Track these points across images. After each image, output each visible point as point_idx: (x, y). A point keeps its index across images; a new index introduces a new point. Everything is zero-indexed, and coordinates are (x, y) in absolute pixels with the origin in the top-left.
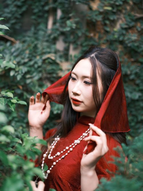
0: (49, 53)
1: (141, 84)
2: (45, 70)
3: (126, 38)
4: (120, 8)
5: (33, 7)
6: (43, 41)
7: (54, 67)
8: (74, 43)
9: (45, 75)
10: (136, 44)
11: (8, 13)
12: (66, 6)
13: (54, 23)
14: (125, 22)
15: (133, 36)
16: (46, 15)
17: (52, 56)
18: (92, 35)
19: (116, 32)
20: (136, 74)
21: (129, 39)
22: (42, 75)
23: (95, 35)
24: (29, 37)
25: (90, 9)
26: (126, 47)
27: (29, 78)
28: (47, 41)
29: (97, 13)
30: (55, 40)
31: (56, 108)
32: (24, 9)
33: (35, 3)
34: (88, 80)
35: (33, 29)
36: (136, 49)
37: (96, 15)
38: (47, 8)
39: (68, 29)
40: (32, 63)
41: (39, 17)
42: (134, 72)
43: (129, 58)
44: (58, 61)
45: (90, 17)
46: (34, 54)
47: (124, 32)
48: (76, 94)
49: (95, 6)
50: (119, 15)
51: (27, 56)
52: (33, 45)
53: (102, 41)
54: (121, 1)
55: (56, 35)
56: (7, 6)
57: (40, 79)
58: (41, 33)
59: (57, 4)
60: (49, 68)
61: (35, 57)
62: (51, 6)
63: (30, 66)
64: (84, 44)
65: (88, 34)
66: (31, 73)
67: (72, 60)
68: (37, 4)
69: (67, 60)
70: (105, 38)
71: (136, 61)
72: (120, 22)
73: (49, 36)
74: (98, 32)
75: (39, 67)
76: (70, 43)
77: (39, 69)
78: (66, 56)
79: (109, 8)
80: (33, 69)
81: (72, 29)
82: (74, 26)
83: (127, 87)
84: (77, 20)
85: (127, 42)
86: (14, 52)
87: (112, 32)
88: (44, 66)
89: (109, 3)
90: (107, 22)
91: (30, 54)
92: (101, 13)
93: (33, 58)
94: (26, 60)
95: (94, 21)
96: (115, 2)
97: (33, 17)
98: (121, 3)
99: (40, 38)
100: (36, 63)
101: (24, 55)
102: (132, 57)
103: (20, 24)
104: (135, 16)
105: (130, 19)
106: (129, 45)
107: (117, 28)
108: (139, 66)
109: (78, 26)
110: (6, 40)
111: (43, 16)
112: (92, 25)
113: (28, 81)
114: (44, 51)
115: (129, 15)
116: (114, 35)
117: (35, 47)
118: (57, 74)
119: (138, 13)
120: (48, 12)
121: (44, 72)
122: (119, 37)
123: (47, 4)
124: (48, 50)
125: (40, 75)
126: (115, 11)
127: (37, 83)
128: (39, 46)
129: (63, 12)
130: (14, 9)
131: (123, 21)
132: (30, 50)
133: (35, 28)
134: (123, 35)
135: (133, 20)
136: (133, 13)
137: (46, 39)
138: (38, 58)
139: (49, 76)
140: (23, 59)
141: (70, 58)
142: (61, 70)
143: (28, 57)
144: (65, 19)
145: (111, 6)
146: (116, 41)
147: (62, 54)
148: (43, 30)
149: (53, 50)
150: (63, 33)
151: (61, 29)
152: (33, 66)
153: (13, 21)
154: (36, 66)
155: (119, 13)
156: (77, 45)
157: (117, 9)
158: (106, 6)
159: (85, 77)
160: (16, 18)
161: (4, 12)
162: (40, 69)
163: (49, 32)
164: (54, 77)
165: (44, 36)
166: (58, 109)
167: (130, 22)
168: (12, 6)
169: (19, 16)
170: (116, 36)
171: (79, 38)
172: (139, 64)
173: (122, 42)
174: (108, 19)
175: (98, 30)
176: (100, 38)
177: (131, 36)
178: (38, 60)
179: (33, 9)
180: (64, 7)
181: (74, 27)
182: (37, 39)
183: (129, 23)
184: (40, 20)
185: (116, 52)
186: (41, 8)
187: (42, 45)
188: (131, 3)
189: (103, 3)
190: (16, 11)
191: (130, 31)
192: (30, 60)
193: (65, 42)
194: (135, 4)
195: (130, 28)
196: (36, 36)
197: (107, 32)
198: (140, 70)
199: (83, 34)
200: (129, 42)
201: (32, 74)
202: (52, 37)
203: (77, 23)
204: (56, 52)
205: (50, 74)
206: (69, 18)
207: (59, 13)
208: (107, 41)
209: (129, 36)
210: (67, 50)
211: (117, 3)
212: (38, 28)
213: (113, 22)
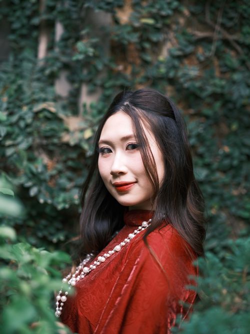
0: (45, 100)
1: (207, 155)
2: (39, 132)
3: (180, 73)
4: (168, 21)
5: (12, 19)
6: (33, 80)
7: (54, 126)
8: (90, 82)
9: (38, 141)
10: (198, 84)
12: (75, 16)
13: (50, 48)
14: (178, 46)
16: (35, 34)
17: (51, 107)
18: (121, 68)
19: (161, 62)
20: (199, 136)
22: (34, 140)
23: (125, 69)
24: (5, 72)
25: (116, 21)
27: (9, 146)
28: (38, 80)
29: (129, 29)
30: (52, 78)
31: (60, 199)
33: (15, 11)
35: (11, 58)
36: (198, 93)
37: (129, 33)
38: (36, 21)
39: (80, 57)
40: (14, 119)
41: (23, 36)
42: (194, 133)
43: (185, 108)
44: (61, 115)
45: (117, 35)
46: (18, 103)
47: (176, 63)
49: (124, 17)
50: (167, 33)
51: (5, 106)
52: (14, 87)
53: (138, 79)
54: (169, 8)
55: (55, 69)
57: (30, 149)
58: (27, 65)
59: (55, 13)
60: (45, 127)
61: (20, 107)
62: (44, 17)
63: (11, 125)
64: (108, 84)
65: (113, 66)
66: (14, 136)
67: (85, 112)
68: (18, 13)
69: (75, 113)
70: (143, 74)
71: (198, 114)
72: (168, 45)
73: (42, 70)
74: (131, 63)
75: (27, 126)
76: (81, 82)
77: (27, 131)
78: (73, 106)
79: (150, 21)
80: (17, 130)
84: (94, 40)
85: (182, 80)
87: (156, 63)
88: (38, 123)
89: (149, 13)
90: (147, 45)
91: (9, 103)
92: (135, 30)
93: (16, 110)
95: (125, 42)
96: (159, 10)
97: (12, 37)
98: (170, 12)
99: (26, 74)
100: (21, 118)
102: (190, 107)
104: (193, 35)
105: (186, 40)
106: (186, 85)
107: (164, 56)
108: (202, 123)
109: (98, 53)
111: (30, 35)
112: (119, 50)
113: (9, 152)
114: (36, 97)
115: (184, 34)
116: (158, 67)
117: (19, 90)
118: (60, 138)
119: (198, 30)
120: (37, 28)
121: (36, 135)
122: (168, 72)
123: (36, 13)
124: (43, 95)
125: (30, 139)
126: (159, 25)
127: (24, 155)
128: (25, 88)
129: (66, 27)
131: (173, 45)
132: (10, 96)
133: (16, 58)
135: (191, 43)
136: (189, 31)
137: (36, 76)
138: (25, 109)
139: (45, 142)
141: (81, 110)
142: (67, 130)
143: (7, 109)
144: (71, 41)
145: (152, 16)
146: (161, 78)
147: (65, 102)
148: (29, 61)
149: (50, 97)
150: (66, 66)
151: (64, 59)
152: (16, 124)
154: (22, 124)
155: (166, 29)
156: (95, 85)
157: (163, 23)
158: (144, 17)
162: (29, 130)
163: (41, 64)
164: (54, 144)
165: (32, 71)
166: (65, 201)
167: (186, 46)
170: (163, 70)
171: (98, 72)
172: (203, 119)
173: (172, 81)
174: (148, 40)
175: (131, 60)
176: (134, 74)
177: (189, 69)
178: (26, 114)
179: (11, 23)
180: (69, 18)
182: (20, 76)
183: (183, 48)
184: (23, 43)
186: (25, 21)
187: (31, 88)
188: (186, 12)
189: (139, 12)
191: (186, 62)
192: (11, 114)
193: (71, 81)
194: (193, 14)
195: (186, 56)
196: (18, 70)
197: (146, 63)
198: (205, 129)
199: (105, 66)
200: (186, 81)
201: (15, 139)
202: (47, 72)
203: (94, 46)
204: (56, 99)
205: (47, 138)
207: (59, 30)
208: (147, 78)
209: (186, 71)
210: (75, 95)
211: (163, 13)
212: (20, 57)
213: (157, 46)
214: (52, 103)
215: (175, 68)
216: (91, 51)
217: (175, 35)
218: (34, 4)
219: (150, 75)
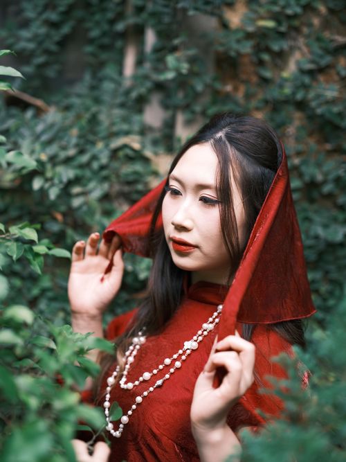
0: (127, 133)
2: (118, 176)
3: (311, 95)
4: (296, 23)
5: (88, 25)
6: (112, 106)
7: (138, 167)
8: (187, 107)
9: (117, 188)
10: (336, 109)
11: (29, 40)
12: (167, 19)
13: (139, 62)
14: (309, 56)
15: (328, 89)
16: (119, 44)
17: (135, 142)
18: (229, 88)
19: (286, 80)
20: (338, 180)
21: (318, 96)
22: (111, 186)
23: (236, 89)
24: (79, 96)
25: (225, 25)
26: (312, 117)
27: (78, 195)
28: (122, 105)
29: (240, 35)
30: (140, 103)
31: (143, 266)
32: (66, 29)
33: (93, 14)
34: (209, 193)
35: (87, 77)
36: (337, 121)
37: (238, 41)
38: (120, 27)
39: (170, 75)
40: (85, 158)
41: (103, 48)
42: (331, 177)
43: (319, 142)
44: (148, 153)
45: (222, 45)
46: (91, 137)
47: (307, 80)
48: (181, 228)
49: (235, 18)
51: (74, 141)
52: (87, 116)
53: (254, 103)
54: (298, 5)
55: (143, 90)
56: (25, 24)
57: (106, 197)
58: (108, 86)
59: (144, 15)
60: (127, 169)
61: (93, 143)
62: (131, 20)
63: (81, 167)
64: (210, 111)
65: (218, 86)
66: (84, 181)
68: (98, 17)
69: (170, 149)
70: (261, 96)
71: (338, 151)
72: (297, 56)
73: (127, 92)
74: (243, 82)
75: (102, 168)
76: (176, 108)
77: (102, 174)
78: (167, 139)
79: (270, 24)
80: (88, 173)
81: (179, 74)
82: (185, 68)
83: (316, 212)
84: (192, 52)
85: (313, 104)
86: (43, 132)
87: (278, 81)
88: (115, 164)
89: (269, 12)
90: (266, 57)
91: (80, 137)
92: (249, 36)
93: (88, 147)
94: (72, 152)
95: (233, 54)
96: (284, 7)
97: (89, 49)
98: (298, 10)
99: (106, 98)
100: (94, 158)
101: (66, 139)
102: (326, 140)
103: (56, 67)
104: (332, 41)
105: (321, 48)
106: (319, 111)
107: (290, 70)
108: (344, 163)
109: (196, 69)
110: (25, 106)
111: (112, 47)
112: (228, 65)
113: (76, 202)
114: (115, 129)
115: (319, 39)
116: (281, 87)
117: (94, 120)
118: (146, 184)
119: (339, 33)
120: (123, 35)
121: (114, 179)
122: (294, 94)
123: (120, 16)
124: (125, 127)
125: (106, 186)
126: (283, 29)
127: (98, 208)
128: (103, 117)
129: (160, 34)
130: (43, 30)
131: (303, 55)
132: (81, 129)
133: (94, 75)
134: (306, 87)
135: (327, 51)
136: (327, 35)
137: (119, 100)
138: (100, 145)
139: (126, 189)
140: (64, 148)
142: (156, 174)
143: (77, 145)
144: (162, 53)
145: (275, 17)
146: (286, 101)
147: (157, 135)
148: (112, 80)
149: (136, 128)
150: (160, 87)
151: (155, 77)
152: (87, 165)
153: (40, 60)
154: (95, 165)
155: (293, 34)
156: (193, 112)
157: (289, 26)
158: (262, 18)
159: (201, 187)
160: (47, 52)
161: (19, 39)
162: (105, 173)
163: (127, 83)
164: (138, 192)
165: (114, 94)
167: (321, 57)
168: (38, 23)
169: (53, 48)
170: (287, 91)
171: (197, 95)
172: (344, 157)
173: (301, 105)
174: (268, 50)
175: (244, 77)
176: (248, 96)
177: (325, 89)
178: (101, 151)
179: (88, 30)
180: (160, 22)
181: (184, 71)
182: (97, 101)
183: (317, 59)
184: (104, 56)
185: (288, 127)
186: (106, 27)
187: (108, 116)
188: (322, 9)
189: (255, 12)
190: (48, 36)
191: (321, 78)
192: (82, 152)
193: (165, 106)
194: (331, 11)
195: (321, 70)
196: (96, 93)
197: (265, 81)
199: (207, 86)
200: (320, 105)
201: (84, 185)
202: (134, 95)
203: (192, 61)
204: (144, 131)
206: (174, 49)
207: (150, 38)
208: (266, 102)
209: (320, 91)
210: (170, 125)
211: (289, 12)
212: (100, 74)
213: (281, 57)
214: (137, 138)
217: (306, 41)
218: (118, 4)
219: (269, 97)
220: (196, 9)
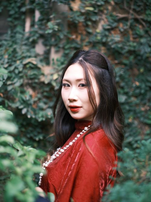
0: (30, 57)
1: (126, 87)
2: (26, 76)
3: (109, 39)
4: (102, 8)
5: (9, 8)
6: (22, 45)
7: (35, 72)
8: (56, 45)
9: (26, 81)
10: (120, 46)
12: (46, 7)
13: (32, 25)
14: (108, 23)
15: (116, 37)
16: (23, 17)
17: (34, 61)
18: (74, 37)
19: (98, 33)
20: (121, 76)
22: (24, 81)
23: (77, 37)
24: (6, 40)
25: (71, 9)
27: (10, 85)
28: (26, 45)
29: (79, 14)
30: (34, 44)
31: (40, 115)
33: (11, 4)
35: (9, 32)
36: (120, 51)
37: (78, 16)
38: (23, 9)
39: (50, 31)
40: (12, 68)
41: (16, 19)
42: (118, 74)
43: (112, 60)
44: (40, 65)
45: (72, 18)
46: (14, 59)
47: (107, 33)
49: (76, 6)
50: (101, 16)
51: (6, 61)
52: (11, 49)
53: (85, 43)
54: (102, 0)
55: (35, 38)
57: (22, 86)
58: (19, 36)
59: (34, 5)
60: (30, 73)
61: (15, 61)
62: (28, 7)
63: (11, 72)
64: (66, 47)
65: (70, 36)
66: (12, 79)
67: (54, 64)
68: (13, 5)
69: (48, 64)
70: (87, 40)
71: (120, 63)
72: (102, 23)
73: (28, 39)
74: (80, 34)
75: (20, 72)
76: (51, 46)
77: (19, 75)
78: (46, 59)
79: (91, 9)
80: (13, 75)
84: (58, 21)
85: (110, 43)
87: (95, 33)
88: (26, 71)
89: (91, 3)
90: (89, 23)
91: (9, 59)
92: (82, 14)
93: (13, 63)
94: (6, 66)
95: (77, 22)
96: (96, 2)
97: (9, 19)
98: (103, 3)
99: (18, 41)
100: (16, 68)
101: (2, 60)
102: (115, 59)
104: (117, 16)
105: (112, 19)
106: (113, 46)
107: (99, 29)
108: (123, 68)
109: (60, 28)
111: (20, 18)
112: (73, 26)
113: (9, 88)
114: (24, 55)
115: (111, 16)
116: (96, 36)
117: (15, 51)
118: (39, 79)
119: (120, 13)
120: (24, 13)
121: (25, 77)
122: (102, 39)
123: (23, 5)
124: (28, 54)
125: (22, 80)
126: (96, 11)
127: (18, 90)
128: (18, 50)
129: (41, 13)
131: (105, 22)
132: (9, 55)
133: (12, 32)
135: (115, 21)
136: (114, 13)
137: (24, 43)
138: (18, 62)
139: (30, 82)
140: (3, 64)
141: (51, 62)
142: (43, 74)
143: (8, 63)
144: (45, 21)
145: (93, 6)
146: (98, 42)
147: (42, 57)
148: (20, 33)
149: (33, 55)
150: (42, 36)
151: (41, 32)
152: (13, 71)
154: (17, 71)
155: (101, 13)
156: (59, 47)
157: (99, 10)
158: (87, 6)
162: (21, 75)
163: (27, 35)
164: (36, 83)
165: (22, 40)
166: (42, 116)
167: (113, 23)
170: (99, 38)
171: (61, 40)
172: (123, 66)
173: (104, 44)
174: (90, 20)
175: (80, 32)
176: (82, 40)
177: (114, 37)
178: (19, 65)
179: (9, 11)
180: (43, 7)
183: (111, 24)
184: (16, 23)
186: (17, 10)
187: (21, 50)
188: (112, 3)
189: (85, 4)
191: (113, 32)
192: (10, 66)
193: (45, 45)
194: (116, 3)
195: (113, 29)
196: (14, 39)
197: (89, 34)
198: (124, 72)
199: (65, 36)
200: (113, 44)
201: (12, 80)
202: (31, 40)
203: (58, 24)
204: (36, 56)
205: (31, 79)
207: (37, 15)
208: (90, 43)
209: (113, 38)
210: (47, 53)
211: (99, 4)
212: (15, 31)
213: (95, 23)
214: (34, 59)
215: (106, 36)
216: (56, 28)
217: (106, 16)
219: (91, 41)
220: (61, 2)
